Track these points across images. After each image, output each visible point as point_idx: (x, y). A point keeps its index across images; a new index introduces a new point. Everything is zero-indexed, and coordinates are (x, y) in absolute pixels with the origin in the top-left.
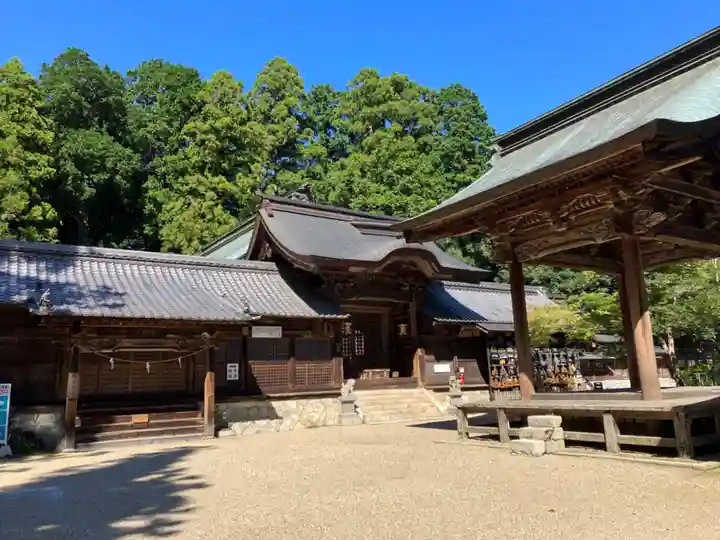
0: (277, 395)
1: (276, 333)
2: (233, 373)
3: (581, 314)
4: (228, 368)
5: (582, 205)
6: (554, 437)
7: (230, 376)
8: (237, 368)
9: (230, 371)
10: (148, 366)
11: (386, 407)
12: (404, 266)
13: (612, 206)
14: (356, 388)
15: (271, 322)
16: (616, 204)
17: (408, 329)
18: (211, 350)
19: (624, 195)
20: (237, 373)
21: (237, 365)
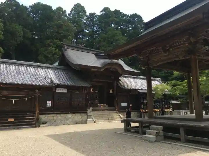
0: (65, 112)
1: (65, 91)
2: (49, 104)
3: (173, 88)
4: (47, 102)
5: (175, 45)
6: (160, 135)
7: (48, 105)
8: (51, 103)
9: (48, 103)
10: (14, 101)
11: (103, 117)
12: (111, 69)
13: (187, 45)
14: (93, 111)
15: (63, 87)
16: (189, 44)
17: (113, 91)
18: (39, 96)
19: (192, 40)
20: (50, 104)
21: (51, 101)
